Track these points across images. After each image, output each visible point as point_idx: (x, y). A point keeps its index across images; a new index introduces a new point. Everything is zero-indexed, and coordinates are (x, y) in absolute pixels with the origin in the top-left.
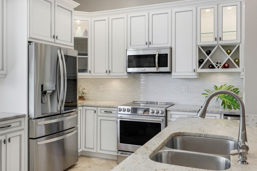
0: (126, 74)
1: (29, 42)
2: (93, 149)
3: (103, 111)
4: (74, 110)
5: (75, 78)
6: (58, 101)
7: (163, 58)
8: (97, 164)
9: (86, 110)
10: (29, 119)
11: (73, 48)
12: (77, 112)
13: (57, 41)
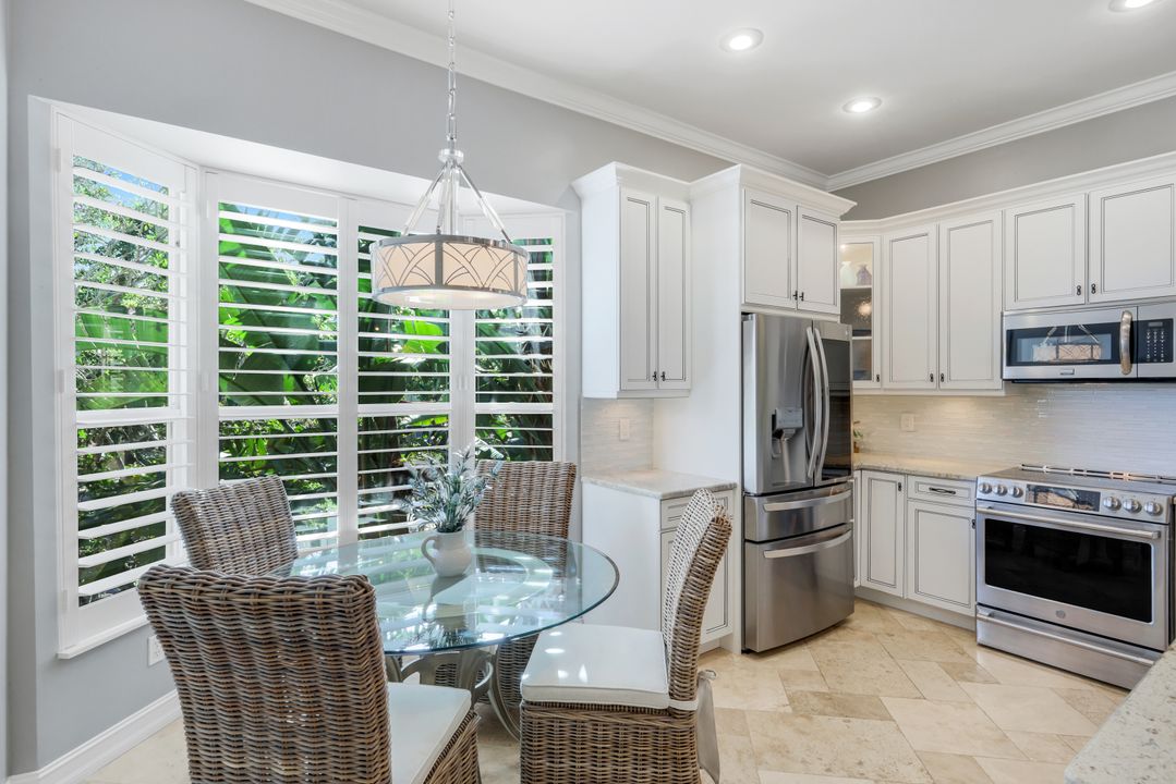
0: (998, 384)
1: (743, 313)
2: (894, 586)
3: (926, 488)
4: (842, 479)
5: (845, 394)
6: (808, 457)
7: (1152, 335)
8: (910, 632)
9: (870, 480)
10: (745, 494)
11: (838, 319)
12: (851, 487)
13: (802, 306)
